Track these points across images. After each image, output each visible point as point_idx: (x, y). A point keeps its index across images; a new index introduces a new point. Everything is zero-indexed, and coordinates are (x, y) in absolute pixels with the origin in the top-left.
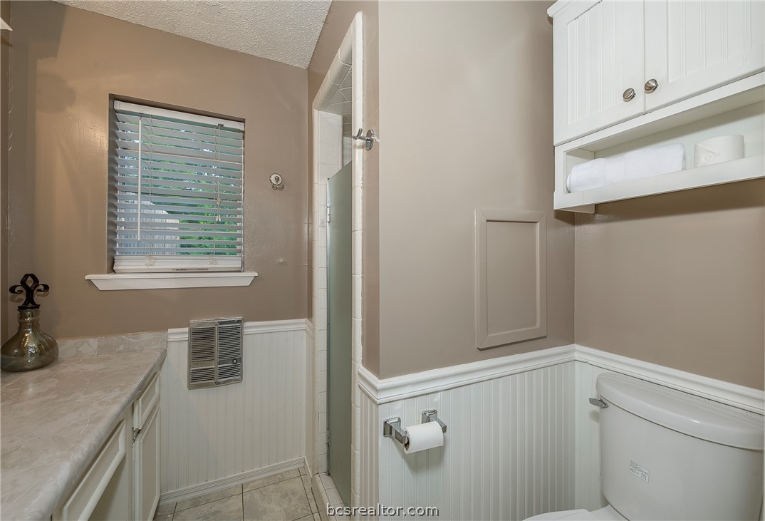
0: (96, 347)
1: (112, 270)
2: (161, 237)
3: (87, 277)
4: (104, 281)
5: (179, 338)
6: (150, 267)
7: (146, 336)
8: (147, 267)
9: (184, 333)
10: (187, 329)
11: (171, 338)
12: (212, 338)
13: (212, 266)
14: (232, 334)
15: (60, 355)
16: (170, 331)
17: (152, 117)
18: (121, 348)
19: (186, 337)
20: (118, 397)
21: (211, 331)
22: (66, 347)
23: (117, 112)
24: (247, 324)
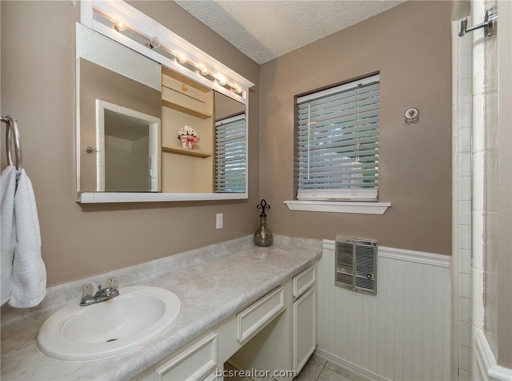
0: (288, 242)
1: (296, 199)
2: (347, 176)
3: (285, 202)
4: (292, 205)
5: (329, 247)
6: (314, 197)
7: (311, 241)
8: (312, 197)
9: (333, 244)
10: (334, 242)
11: (325, 246)
12: (351, 253)
13: (353, 197)
14: (368, 254)
15: (274, 243)
16: (324, 240)
17: (316, 99)
18: (299, 245)
19: (334, 247)
20: (281, 272)
21: (351, 247)
22: (277, 238)
23: (299, 104)
24: (380, 248)
